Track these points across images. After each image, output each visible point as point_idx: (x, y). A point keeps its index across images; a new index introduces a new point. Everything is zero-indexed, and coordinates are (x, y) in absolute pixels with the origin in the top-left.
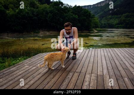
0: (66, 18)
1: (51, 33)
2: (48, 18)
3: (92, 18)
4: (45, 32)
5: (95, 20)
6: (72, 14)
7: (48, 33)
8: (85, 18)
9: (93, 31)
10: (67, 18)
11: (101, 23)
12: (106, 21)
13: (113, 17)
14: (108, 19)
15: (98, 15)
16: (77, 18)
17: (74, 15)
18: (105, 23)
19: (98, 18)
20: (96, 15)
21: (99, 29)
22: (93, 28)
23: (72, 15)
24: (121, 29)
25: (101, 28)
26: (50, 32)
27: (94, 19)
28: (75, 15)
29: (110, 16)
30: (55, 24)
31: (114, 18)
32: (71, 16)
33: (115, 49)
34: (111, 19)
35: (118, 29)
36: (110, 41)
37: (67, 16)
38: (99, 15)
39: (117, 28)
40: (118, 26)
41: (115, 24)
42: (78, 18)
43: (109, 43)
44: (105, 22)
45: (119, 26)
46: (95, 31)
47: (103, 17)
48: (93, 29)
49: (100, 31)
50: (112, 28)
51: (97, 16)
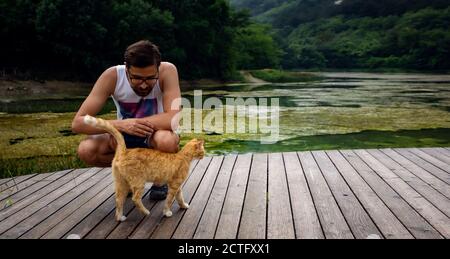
0: (122, 21)
1: (53, 91)
2: (37, 21)
3: (234, 24)
4: (25, 84)
5: (250, 33)
6: (148, 6)
7: (37, 91)
8: (205, 23)
9: (241, 80)
10: (127, 21)
11: (284, 48)
12: (312, 39)
13: (350, 22)
14: (323, 30)
15: (268, 12)
16: (171, 22)
17: (156, 11)
18: (308, 46)
19: (267, 29)
20: (258, 13)
21: (278, 73)
22: (240, 68)
23: (149, 12)
24: (393, 72)
25: (287, 67)
26: (51, 84)
27: (246, 29)
28: (162, 13)
29: (335, 21)
30: (70, 50)
31: (355, 28)
32: (145, 16)
33: (362, 152)
34: (344, 33)
35: (382, 72)
36: (339, 121)
37: (126, 14)
38: (274, 16)
39: (376, 68)
40: (378, 59)
41: (361, 53)
42: (175, 22)
43: (331, 132)
44: (308, 42)
45: (386, 59)
46: (254, 80)
47: (296, 23)
48: (242, 72)
49: (282, 80)
50: (348, 72)
51: (260, 18)
